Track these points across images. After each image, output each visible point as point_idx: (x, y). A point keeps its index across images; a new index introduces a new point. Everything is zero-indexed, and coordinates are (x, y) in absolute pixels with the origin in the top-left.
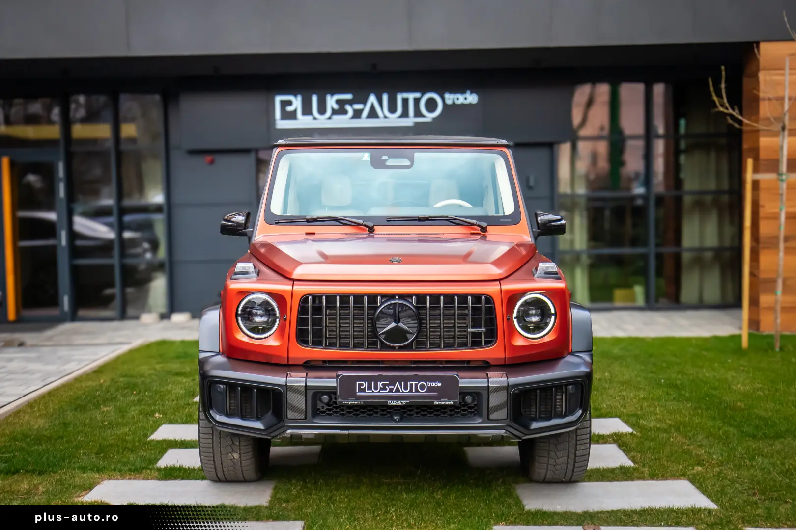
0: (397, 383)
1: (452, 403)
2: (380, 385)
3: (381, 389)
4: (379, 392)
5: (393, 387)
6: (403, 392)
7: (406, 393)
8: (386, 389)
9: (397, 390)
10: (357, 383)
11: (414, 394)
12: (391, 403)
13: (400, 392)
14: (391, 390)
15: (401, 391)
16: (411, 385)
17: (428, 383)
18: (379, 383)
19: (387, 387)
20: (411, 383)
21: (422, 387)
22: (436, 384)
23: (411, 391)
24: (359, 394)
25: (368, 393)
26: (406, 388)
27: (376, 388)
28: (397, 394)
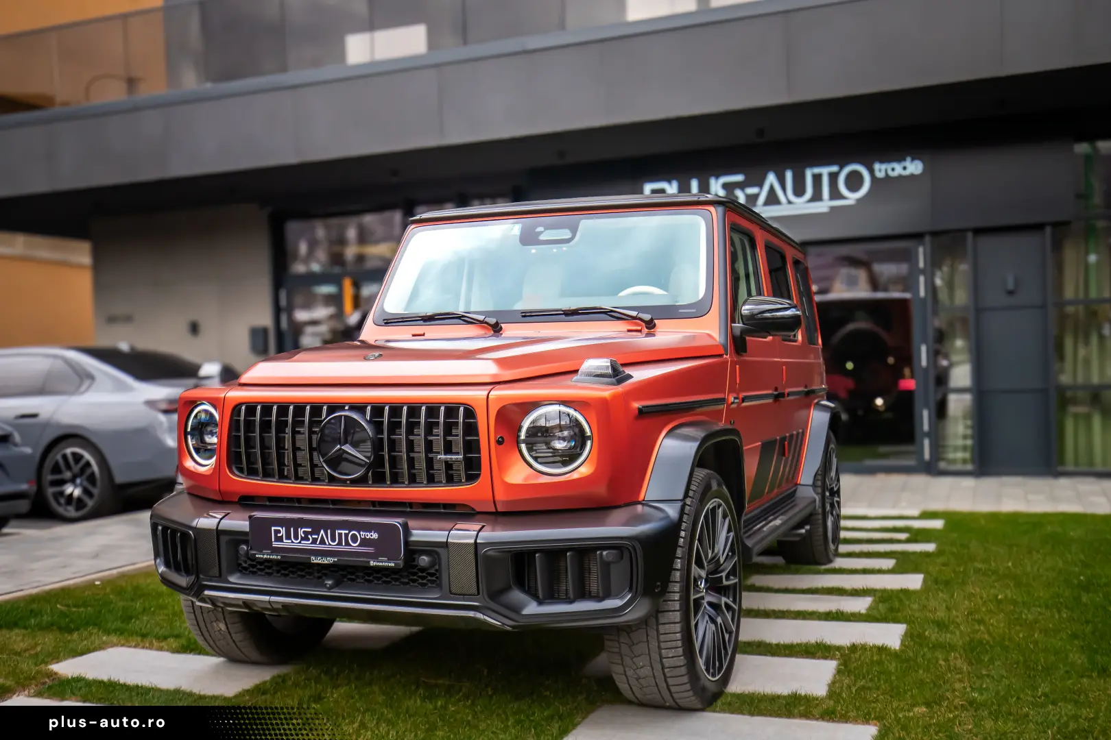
0: (322, 532)
1: (393, 565)
2: (301, 532)
3: (303, 539)
4: (300, 542)
5: (316, 537)
6: (330, 544)
7: (332, 545)
8: (308, 540)
9: (322, 542)
10: (273, 528)
11: (343, 548)
12: (315, 560)
13: (325, 544)
14: (314, 541)
15: (327, 543)
16: (340, 535)
17: (361, 533)
18: (299, 529)
19: (309, 536)
20: (339, 531)
21: (354, 538)
22: (371, 535)
23: (340, 543)
24: (275, 544)
25: (286, 543)
26: (333, 540)
27: (296, 537)
28: (322, 547)
